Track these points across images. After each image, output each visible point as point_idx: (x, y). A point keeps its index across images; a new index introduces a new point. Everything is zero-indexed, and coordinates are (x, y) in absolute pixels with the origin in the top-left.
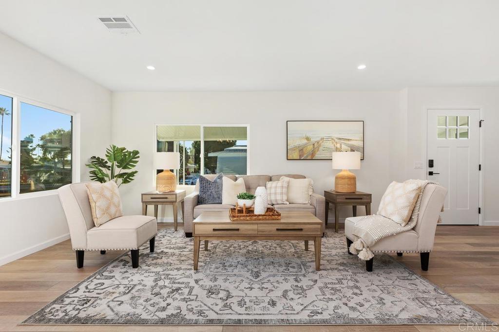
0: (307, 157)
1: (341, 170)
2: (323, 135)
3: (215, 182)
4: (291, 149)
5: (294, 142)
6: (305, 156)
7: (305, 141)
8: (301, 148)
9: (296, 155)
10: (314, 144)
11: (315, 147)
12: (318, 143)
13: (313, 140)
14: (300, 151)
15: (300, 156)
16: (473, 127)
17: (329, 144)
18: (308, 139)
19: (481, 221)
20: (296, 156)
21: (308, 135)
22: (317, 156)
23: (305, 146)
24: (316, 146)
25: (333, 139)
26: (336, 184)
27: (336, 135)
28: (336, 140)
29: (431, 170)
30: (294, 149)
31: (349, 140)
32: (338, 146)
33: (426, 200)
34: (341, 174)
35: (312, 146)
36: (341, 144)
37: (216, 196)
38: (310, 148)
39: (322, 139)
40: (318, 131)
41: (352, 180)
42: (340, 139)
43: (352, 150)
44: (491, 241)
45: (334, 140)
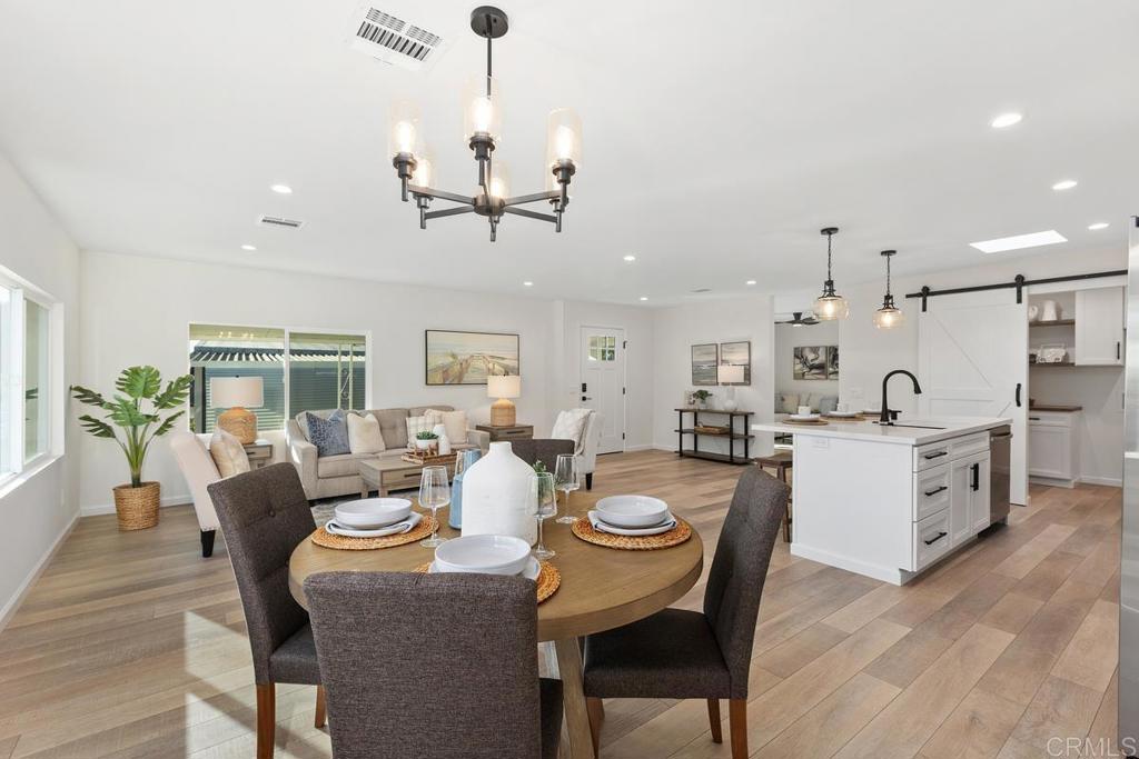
0: (453, 380)
1: (497, 399)
2: (472, 352)
3: (335, 420)
4: (430, 371)
5: (437, 360)
6: (450, 379)
7: (451, 359)
8: (445, 369)
10: (461, 364)
11: (463, 367)
12: (467, 361)
13: (461, 358)
14: (444, 372)
15: (444, 379)
16: (618, 349)
17: (480, 364)
18: (454, 356)
19: (626, 447)
20: (439, 379)
21: (456, 351)
22: (465, 380)
23: (451, 365)
24: (465, 366)
25: (484, 357)
26: (493, 416)
27: (487, 352)
28: (487, 358)
29: (584, 394)
30: (435, 370)
31: (503, 359)
32: (491, 366)
33: (590, 426)
34: (499, 403)
35: (459, 367)
36: (494, 365)
37: (341, 443)
38: (457, 368)
39: (472, 357)
40: (467, 347)
41: (511, 410)
42: (492, 357)
43: (506, 374)
44: (641, 462)
45: (485, 359)
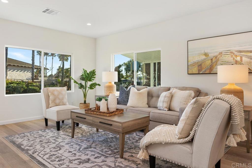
0: (205, 71)
2: (221, 50)
4: (191, 65)
5: (194, 59)
6: (203, 70)
7: (204, 57)
8: (199, 64)
9: (195, 70)
10: (212, 59)
11: (213, 61)
12: (216, 57)
13: (211, 55)
14: (199, 66)
15: (199, 71)
17: (228, 58)
18: (206, 55)
23: (204, 61)
25: (232, 52)
27: (234, 49)
28: (236, 53)
30: (194, 64)
31: (251, 52)
32: (238, 59)
35: (210, 61)
36: (241, 57)
38: (208, 63)
39: (221, 53)
42: (240, 51)
45: (234, 54)
